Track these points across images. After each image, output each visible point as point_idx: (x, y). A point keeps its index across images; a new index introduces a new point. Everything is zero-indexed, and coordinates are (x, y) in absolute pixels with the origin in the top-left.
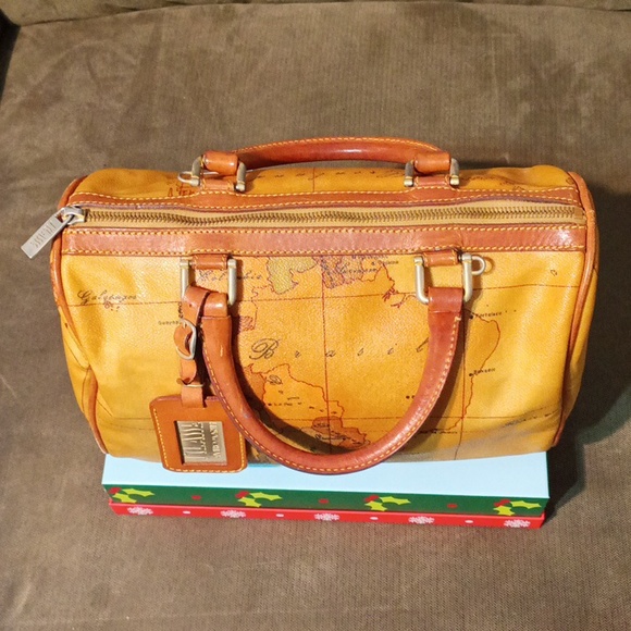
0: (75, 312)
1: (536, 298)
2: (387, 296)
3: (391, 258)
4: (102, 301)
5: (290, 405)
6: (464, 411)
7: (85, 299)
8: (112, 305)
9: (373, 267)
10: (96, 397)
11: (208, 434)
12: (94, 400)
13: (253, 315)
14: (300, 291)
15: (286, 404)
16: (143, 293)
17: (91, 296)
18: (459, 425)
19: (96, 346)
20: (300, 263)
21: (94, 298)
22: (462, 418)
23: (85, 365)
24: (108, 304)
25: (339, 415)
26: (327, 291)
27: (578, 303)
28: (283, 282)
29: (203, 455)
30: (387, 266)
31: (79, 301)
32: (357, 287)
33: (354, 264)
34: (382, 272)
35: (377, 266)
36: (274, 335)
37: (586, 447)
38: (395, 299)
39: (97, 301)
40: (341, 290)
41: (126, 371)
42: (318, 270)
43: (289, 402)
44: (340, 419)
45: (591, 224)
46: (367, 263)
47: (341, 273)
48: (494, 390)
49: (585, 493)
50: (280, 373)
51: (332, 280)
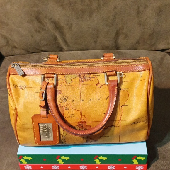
0: (12, 89)
1: (137, 84)
2: (97, 85)
3: (98, 74)
4: (20, 87)
5: (71, 117)
6: (120, 119)
7: (15, 86)
8: (23, 88)
9: (93, 77)
10: (17, 120)
11: (48, 129)
12: (16, 120)
13: (61, 90)
14: (74, 83)
15: (70, 117)
16: (31, 85)
17: (17, 86)
18: (119, 123)
19: (18, 100)
20: (74, 76)
21: (18, 87)
22: (120, 121)
23: (14, 108)
24: (21, 88)
25: (85, 121)
26: (81, 83)
27: (149, 84)
28: (69, 81)
29: (47, 138)
30: (97, 76)
31: (14, 87)
32: (89, 82)
33: (88, 76)
34: (96, 78)
35: (94, 76)
36: (67, 95)
37: (158, 148)
38: (99, 85)
39: (19, 87)
40: (85, 83)
41: (25, 107)
42: (79, 78)
43: (71, 116)
44: (85, 122)
45: (150, 64)
46: (92, 76)
47: (85, 78)
48: (128, 112)
49: (159, 160)
50: (68, 107)
51: (82, 80)
